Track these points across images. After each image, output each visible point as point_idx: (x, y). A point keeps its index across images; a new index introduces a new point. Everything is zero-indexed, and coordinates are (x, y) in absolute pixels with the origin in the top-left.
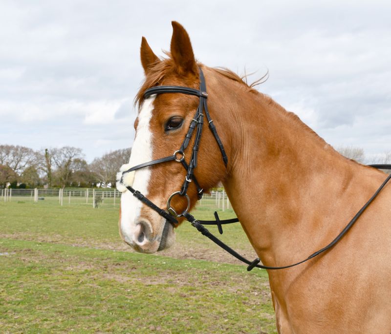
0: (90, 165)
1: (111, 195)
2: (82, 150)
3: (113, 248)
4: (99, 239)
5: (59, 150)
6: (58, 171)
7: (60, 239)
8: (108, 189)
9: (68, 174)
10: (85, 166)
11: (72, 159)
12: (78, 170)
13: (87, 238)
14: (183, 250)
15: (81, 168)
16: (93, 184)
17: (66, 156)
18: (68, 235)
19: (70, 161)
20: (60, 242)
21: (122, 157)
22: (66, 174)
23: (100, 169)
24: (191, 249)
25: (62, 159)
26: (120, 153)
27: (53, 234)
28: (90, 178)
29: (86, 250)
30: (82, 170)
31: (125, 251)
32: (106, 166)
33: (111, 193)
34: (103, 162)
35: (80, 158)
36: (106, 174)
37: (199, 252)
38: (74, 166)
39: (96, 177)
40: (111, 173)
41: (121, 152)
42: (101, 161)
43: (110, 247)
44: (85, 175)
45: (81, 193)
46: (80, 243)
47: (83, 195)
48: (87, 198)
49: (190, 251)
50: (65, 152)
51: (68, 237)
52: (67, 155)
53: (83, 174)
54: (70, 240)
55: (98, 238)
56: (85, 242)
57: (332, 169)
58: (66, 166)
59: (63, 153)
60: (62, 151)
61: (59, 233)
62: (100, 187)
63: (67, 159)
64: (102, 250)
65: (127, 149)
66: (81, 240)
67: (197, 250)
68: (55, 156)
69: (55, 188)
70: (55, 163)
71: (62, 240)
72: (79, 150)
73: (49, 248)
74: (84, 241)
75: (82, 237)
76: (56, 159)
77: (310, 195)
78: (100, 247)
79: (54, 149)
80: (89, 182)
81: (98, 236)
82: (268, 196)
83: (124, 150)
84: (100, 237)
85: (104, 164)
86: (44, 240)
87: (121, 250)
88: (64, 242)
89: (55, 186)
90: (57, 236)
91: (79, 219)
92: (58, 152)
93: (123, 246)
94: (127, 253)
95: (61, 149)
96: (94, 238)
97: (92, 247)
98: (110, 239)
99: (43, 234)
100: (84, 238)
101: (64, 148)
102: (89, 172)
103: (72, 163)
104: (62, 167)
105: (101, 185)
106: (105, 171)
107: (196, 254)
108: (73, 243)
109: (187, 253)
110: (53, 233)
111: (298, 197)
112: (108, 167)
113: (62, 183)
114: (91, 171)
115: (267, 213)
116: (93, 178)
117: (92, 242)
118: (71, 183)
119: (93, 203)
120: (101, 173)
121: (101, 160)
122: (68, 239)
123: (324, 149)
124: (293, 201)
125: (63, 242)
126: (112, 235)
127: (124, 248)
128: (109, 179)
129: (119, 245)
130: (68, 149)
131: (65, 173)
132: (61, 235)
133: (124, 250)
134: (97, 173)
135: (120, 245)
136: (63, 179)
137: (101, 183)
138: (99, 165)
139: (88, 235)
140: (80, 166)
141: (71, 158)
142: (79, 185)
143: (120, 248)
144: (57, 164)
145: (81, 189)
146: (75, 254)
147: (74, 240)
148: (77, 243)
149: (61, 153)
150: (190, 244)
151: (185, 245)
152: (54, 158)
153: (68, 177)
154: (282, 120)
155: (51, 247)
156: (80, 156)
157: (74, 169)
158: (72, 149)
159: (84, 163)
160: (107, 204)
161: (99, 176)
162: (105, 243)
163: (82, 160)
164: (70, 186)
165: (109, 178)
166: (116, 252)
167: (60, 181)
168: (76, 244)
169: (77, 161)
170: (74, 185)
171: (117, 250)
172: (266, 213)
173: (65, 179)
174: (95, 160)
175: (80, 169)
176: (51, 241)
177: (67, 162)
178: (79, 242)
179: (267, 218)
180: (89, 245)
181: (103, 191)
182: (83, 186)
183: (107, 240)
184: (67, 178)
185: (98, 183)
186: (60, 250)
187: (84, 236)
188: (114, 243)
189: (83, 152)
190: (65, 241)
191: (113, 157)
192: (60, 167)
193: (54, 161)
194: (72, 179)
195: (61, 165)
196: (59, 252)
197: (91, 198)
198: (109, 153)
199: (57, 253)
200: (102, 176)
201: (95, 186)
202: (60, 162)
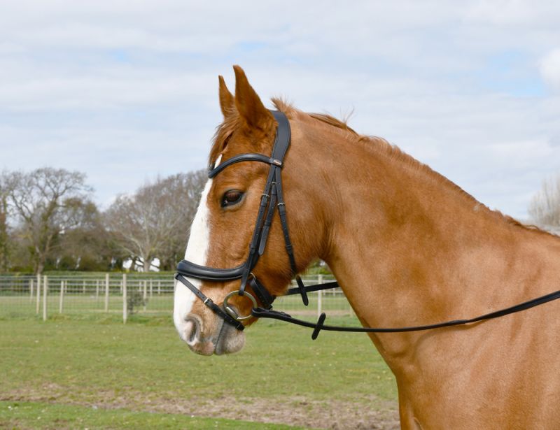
0: (104, 213)
1: (159, 290)
2: (84, 176)
3: (188, 411)
4: (151, 391)
5: (25, 177)
6: (24, 230)
7: (59, 394)
8: (151, 275)
9: (50, 237)
10: (93, 216)
11: (61, 200)
12: (75, 227)
13: (125, 390)
14: (353, 416)
15: (83, 222)
16: (113, 261)
17: (44, 194)
18: (77, 384)
19: (54, 204)
20: (62, 400)
21: (186, 194)
22: (46, 238)
23: (131, 223)
24: (371, 413)
25: (33, 201)
26: (181, 183)
27: (40, 384)
28: (105, 247)
29: (125, 415)
30: (86, 226)
31: (218, 417)
32: (147, 216)
33: (159, 285)
34: (139, 207)
35: (79, 196)
36: (148, 237)
37: (390, 421)
38: (66, 218)
39: (121, 245)
40: (159, 234)
41: (184, 181)
42: (132, 205)
43: (180, 408)
44: (93, 239)
45: (84, 284)
46: (108, 401)
47: (91, 291)
48: (106, 298)
49: (369, 418)
50: (42, 183)
51: (78, 389)
52: (48, 189)
53: (90, 238)
54: (82, 394)
55: (148, 388)
56: (120, 398)
57: (488, 239)
58: (45, 218)
59: (38, 185)
60: (34, 179)
61: (54, 380)
62: (132, 269)
63: (47, 201)
64: (165, 416)
65: (198, 173)
66: (110, 394)
67: (385, 414)
68: (16, 192)
69: (18, 273)
70: (16, 211)
71: (64, 395)
72: (78, 177)
73: (40, 413)
74: (117, 396)
75: (111, 389)
76: (19, 199)
77: (458, 277)
78: (156, 410)
79: (14, 175)
80: (105, 258)
81: (148, 385)
82: (396, 280)
83: (190, 176)
84: (154, 388)
85: (141, 211)
86: (23, 397)
87: (207, 414)
88: (72, 401)
89: (16, 270)
90: (51, 386)
91: (94, 348)
92: (23, 181)
93: (211, 407)
94: (223, 421)
95: (32, 175)
96: (141, 388)
97: (139, 410)
98: (179, 390)
99: (16, 384)
100: (118, 390)
101: (39, 171)
102: (103, 232)
103: (60, 209)
104: (35, 219)
105: (134, 263)
106: (145, 228)
107: (383, 423)
108: (92, 401)
109: (362, 421)
110: (39, 380)
111: (441, 281)
112: (151, 220)
113: (34, 261)
114: (108, 229)
115: (399, 303)
116: (112, 247)
117: (137, 399)
118: (58, 261)
119: (122, 309)
120: (135, 233)
121: (133, 200)
122: (80, 393)
123: (473, 212)
124: (435, 286)
125: (67, 399)
126: (182, 382)
127: (214, 410)
128: (154, 249)
129: (201, 405)
130: (48, 175)
131: (42, 235)
132: (63, 386)
133: (215, 415)
134: (124, 235)
135: (205, 404)
136: (38, 250)
137: (134, 261)
138: (128, 214)
139: (124, 383)
140: (81, 218)
141: (56, 196)
142: (78, 266)
143: (203, 410)
144: (23, 214)
145: (85, 274)
146: (103, 424)
147: (94, 395)
148: (102, 401)
149: (30, 184)
150: (370, 401)
151: (358, 404)
152: (14, 198)
153: (51, 245)
154: (409, 178)
155: (43, 411)
156: (80, 193)
157: (65, 223)
158: (61, 173)
159: (91, 209)
160: (155, 311)
161: (130, 242)
162: (167, 399)
163: (84, 202)
164: (55, 269)
165: (154, 246)
166: (197, 419)
167: (29, 255)
168: (100, 404)
169: (73, 205)
170: (67, 266)
171: (198, 414)
172: (396, 303)
173: (43, 249)
174: (118, 201)
175: (79, 224)
176: (39, 398)
177: (47, 206)
178: (106, 398)
179: (399, 311)
180: (130, 405)
181: (140, 278)
182: (87, 267)
183: (170, 393)
184: (48, 248)
185: (126, 258)
186: (66, 417)
187: (116, 385)
188: (190, 399)
189: (87, 182)
190: (72, 397)
191: (164, 192)
192: (29, 220)
193: (14, 204)
194: (60, 249)
195: (33, 215)
196: (65, 421)
197: (115, 298)
198: (153, 182)
199: (59, 423)
200: (137, 241)
201: (119, 266)
202: (31, 207)
